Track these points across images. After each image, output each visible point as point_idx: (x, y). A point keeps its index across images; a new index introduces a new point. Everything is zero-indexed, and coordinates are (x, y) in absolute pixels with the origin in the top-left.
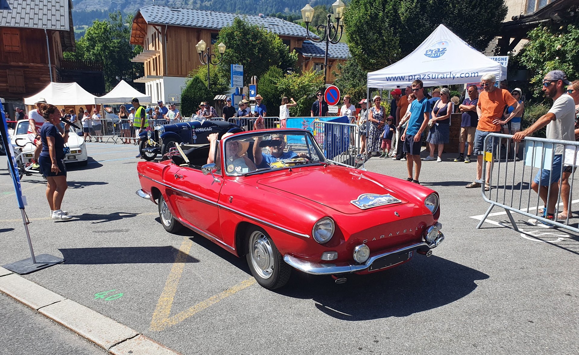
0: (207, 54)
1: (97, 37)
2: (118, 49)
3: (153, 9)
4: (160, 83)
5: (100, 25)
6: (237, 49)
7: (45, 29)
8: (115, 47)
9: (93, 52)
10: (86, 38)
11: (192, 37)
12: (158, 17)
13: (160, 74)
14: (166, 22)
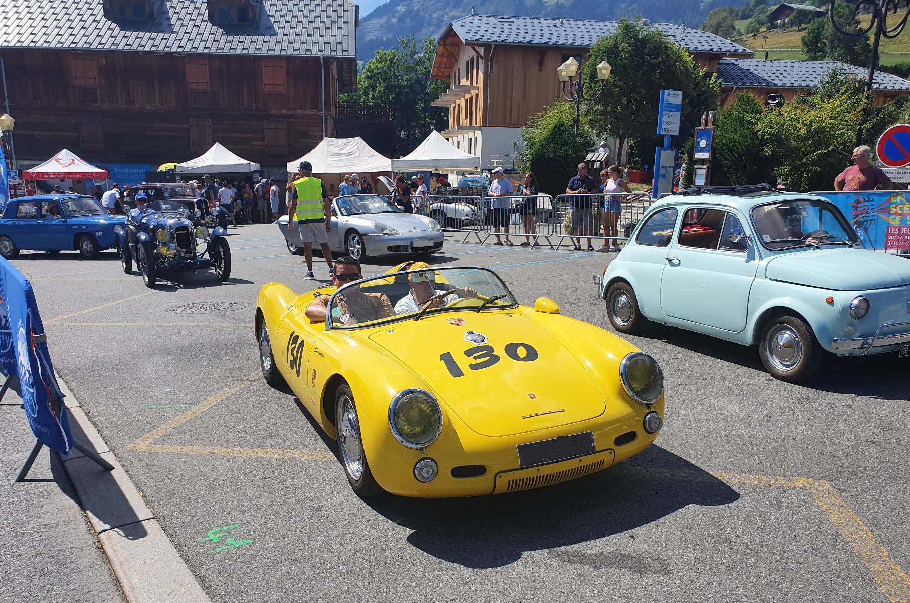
0: (577, 82)
1: (380, 73)
2: (408, 90)
3: (472, 21)
4: (475, 137)
5: (385, 56)
7: (322, 57)
10: (364, 76)
11: (531, 62)
12: (480, 33)
13: (475, 124)
14: (492, 39)
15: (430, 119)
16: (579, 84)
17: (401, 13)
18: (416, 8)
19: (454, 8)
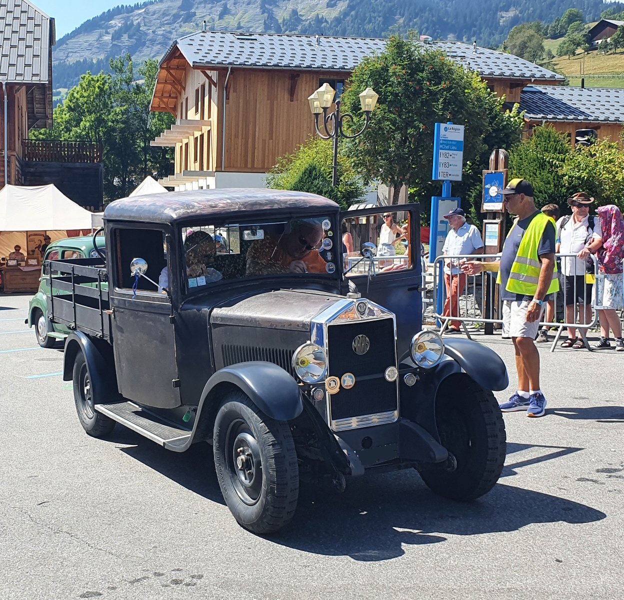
0: (334, 114)
1: (86, 103)
2: (123, 126)
3: (202, 38)
4: (208, 186)
5: (92, 82)
8: (117, 121)
10: (65, 107)
11: (279, 89)
12: (213, 54)
13: (208, 168)
14: (228, 61)
15: (152, 162)
16: (336, 118)
17: (115, 29)
18: (135, 23)
19: (184, 23)
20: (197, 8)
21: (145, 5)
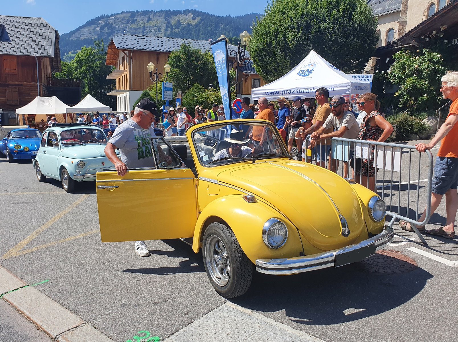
1: (84, 59)
2: (100, 69)
3: (123, 38)
4: (127, 96)
5: (87, 51)
6: (182, 69)
7: (36, 56)
8: (98, 67)
9: (80, 71)
10: (75, 61)
11: (153, 59)
14: (132, 47)
17: (102, 25)
18: (110, 23)
20: (137, 17)
21: (115, 15)
